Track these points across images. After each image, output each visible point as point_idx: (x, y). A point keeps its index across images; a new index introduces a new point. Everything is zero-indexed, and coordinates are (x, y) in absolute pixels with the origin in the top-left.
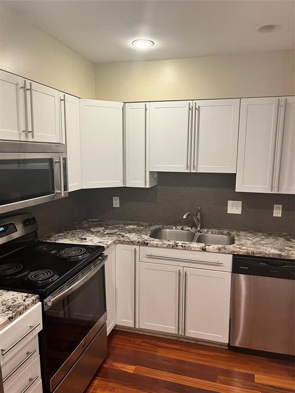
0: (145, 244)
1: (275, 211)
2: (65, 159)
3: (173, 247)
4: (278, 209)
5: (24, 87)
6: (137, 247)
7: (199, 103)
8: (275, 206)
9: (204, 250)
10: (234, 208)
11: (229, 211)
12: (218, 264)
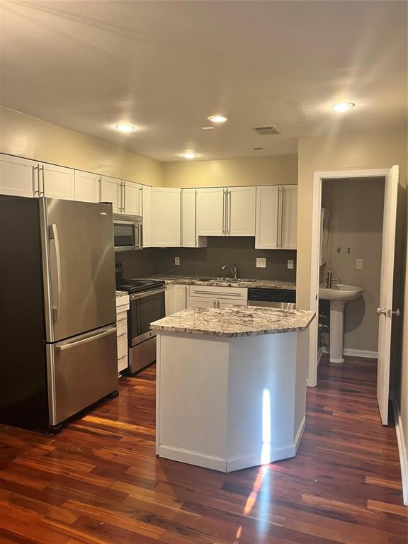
0: (193, 284)
1: (289, 265)
2: (141, 226)
3: (210, 285)
4: (291, 263)
5: (121, 185)
6: (188, 286)
7: (230, 189)
8: (289, 261)
9: (230, 286)
10: (261, 263)
11: (258, 266)
12: (239, 295)
